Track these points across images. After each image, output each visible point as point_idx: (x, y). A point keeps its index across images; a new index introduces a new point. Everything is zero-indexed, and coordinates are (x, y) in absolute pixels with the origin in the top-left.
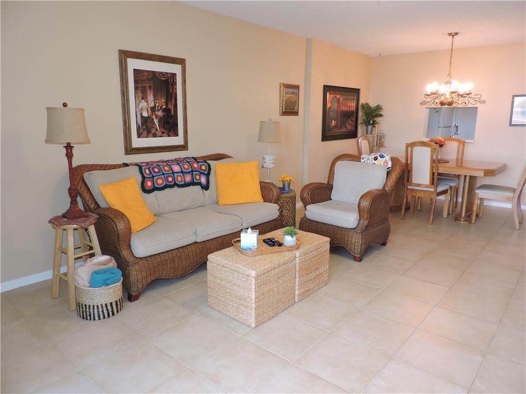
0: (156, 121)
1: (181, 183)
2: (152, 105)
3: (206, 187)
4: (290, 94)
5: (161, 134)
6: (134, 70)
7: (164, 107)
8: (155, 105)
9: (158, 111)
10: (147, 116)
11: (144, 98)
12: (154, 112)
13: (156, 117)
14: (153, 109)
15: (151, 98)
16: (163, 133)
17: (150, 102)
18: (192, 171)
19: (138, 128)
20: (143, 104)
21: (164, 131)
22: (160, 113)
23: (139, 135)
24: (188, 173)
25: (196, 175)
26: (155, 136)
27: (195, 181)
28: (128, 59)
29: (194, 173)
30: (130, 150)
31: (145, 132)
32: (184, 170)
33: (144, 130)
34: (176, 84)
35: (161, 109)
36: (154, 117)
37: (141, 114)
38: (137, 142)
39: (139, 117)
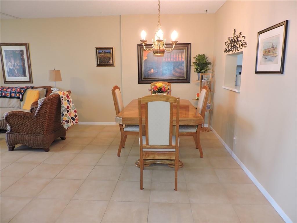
0: (16, 70)
1: (8, 97)
2: (14, 64)
3: (21, 100)
4: (104, 53)
5: (18, 76)
6: (5, 50)
7: (19, 64)
8: (15, 64)
9: (16, 66)
10: (11, 68)
11: (10, 61)
12: (15, 66)
13: (16, 69)
14: (14, 66)
15: (13, 61)
16: (19, 75)
17: (12, 63)
18: (16, 92)
19: (8, 73)
20: (10, 64)
21: (19, 74)
22: (17, 67)
23: (9, 76)
24: (13, 92)
25: (17, 94)
26: (15, 76)
27: (16, 96)
28: (2, 47)
29: (16, 93)
30: (6, 82)
31: (11, 75)
32: (12, 91)
33: (11, 74)
34: (24, 54)
35: (18, 65)
36: (15, 69)
37: (9, 68)
38: (8, 79)
39: (8, 69)
